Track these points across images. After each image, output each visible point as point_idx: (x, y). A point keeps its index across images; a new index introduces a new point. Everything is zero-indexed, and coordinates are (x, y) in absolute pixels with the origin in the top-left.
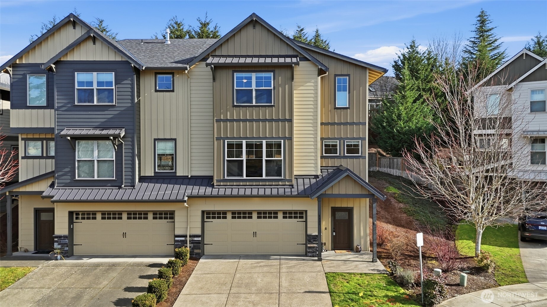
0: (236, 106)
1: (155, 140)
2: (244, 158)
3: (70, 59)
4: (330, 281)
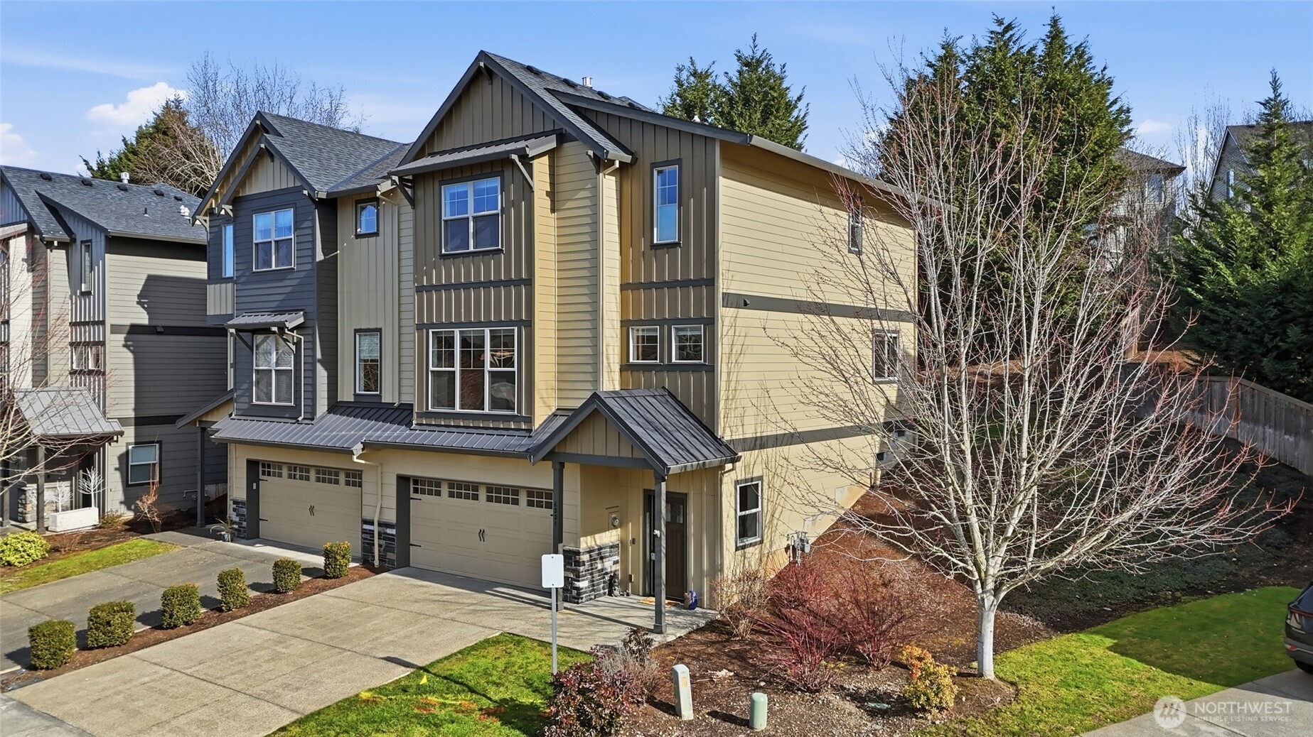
0: (445, 255)
1: (356, 331)
2: (457, 368)
3: (248, 192)
4: (473, 648)
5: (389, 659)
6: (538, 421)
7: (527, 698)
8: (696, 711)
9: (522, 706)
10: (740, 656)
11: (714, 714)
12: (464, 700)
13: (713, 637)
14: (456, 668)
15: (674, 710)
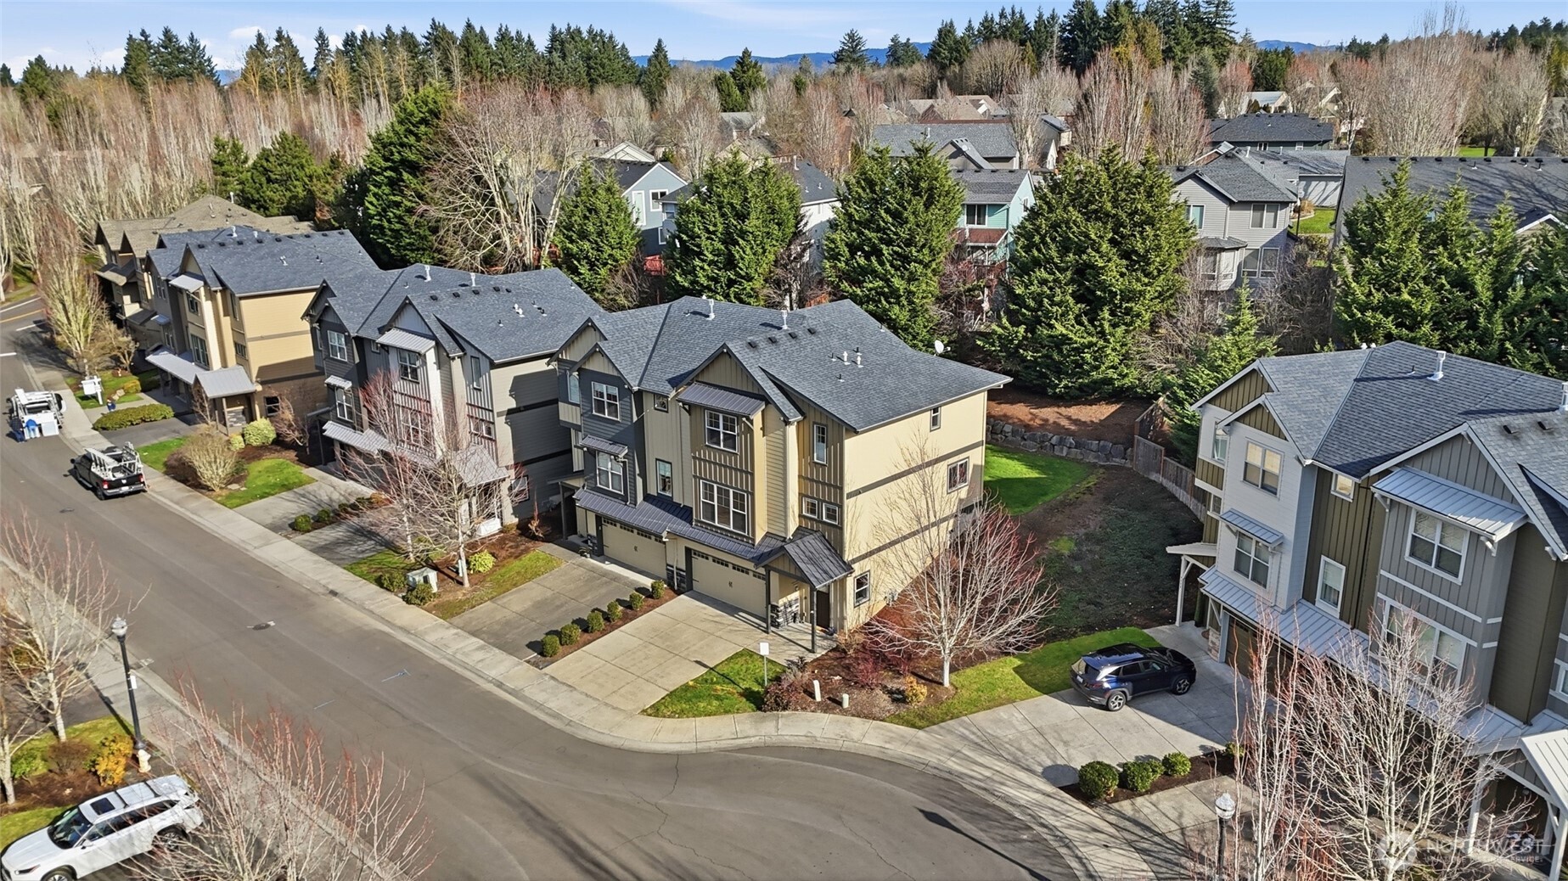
0: (708, 445)
1: (657, 459)
2: (716, 503)
3: (587, 367)
4: (732, 658)
5: (697, 662)
6: (758, 540)
7: (756, 688)
8: (822, 697)
9: (753, 692)
10: (847, 667)
11: (829, 699)
12: (729, 688)
13: (838, 655)
14: (725, 670)
15: (812, 695)
